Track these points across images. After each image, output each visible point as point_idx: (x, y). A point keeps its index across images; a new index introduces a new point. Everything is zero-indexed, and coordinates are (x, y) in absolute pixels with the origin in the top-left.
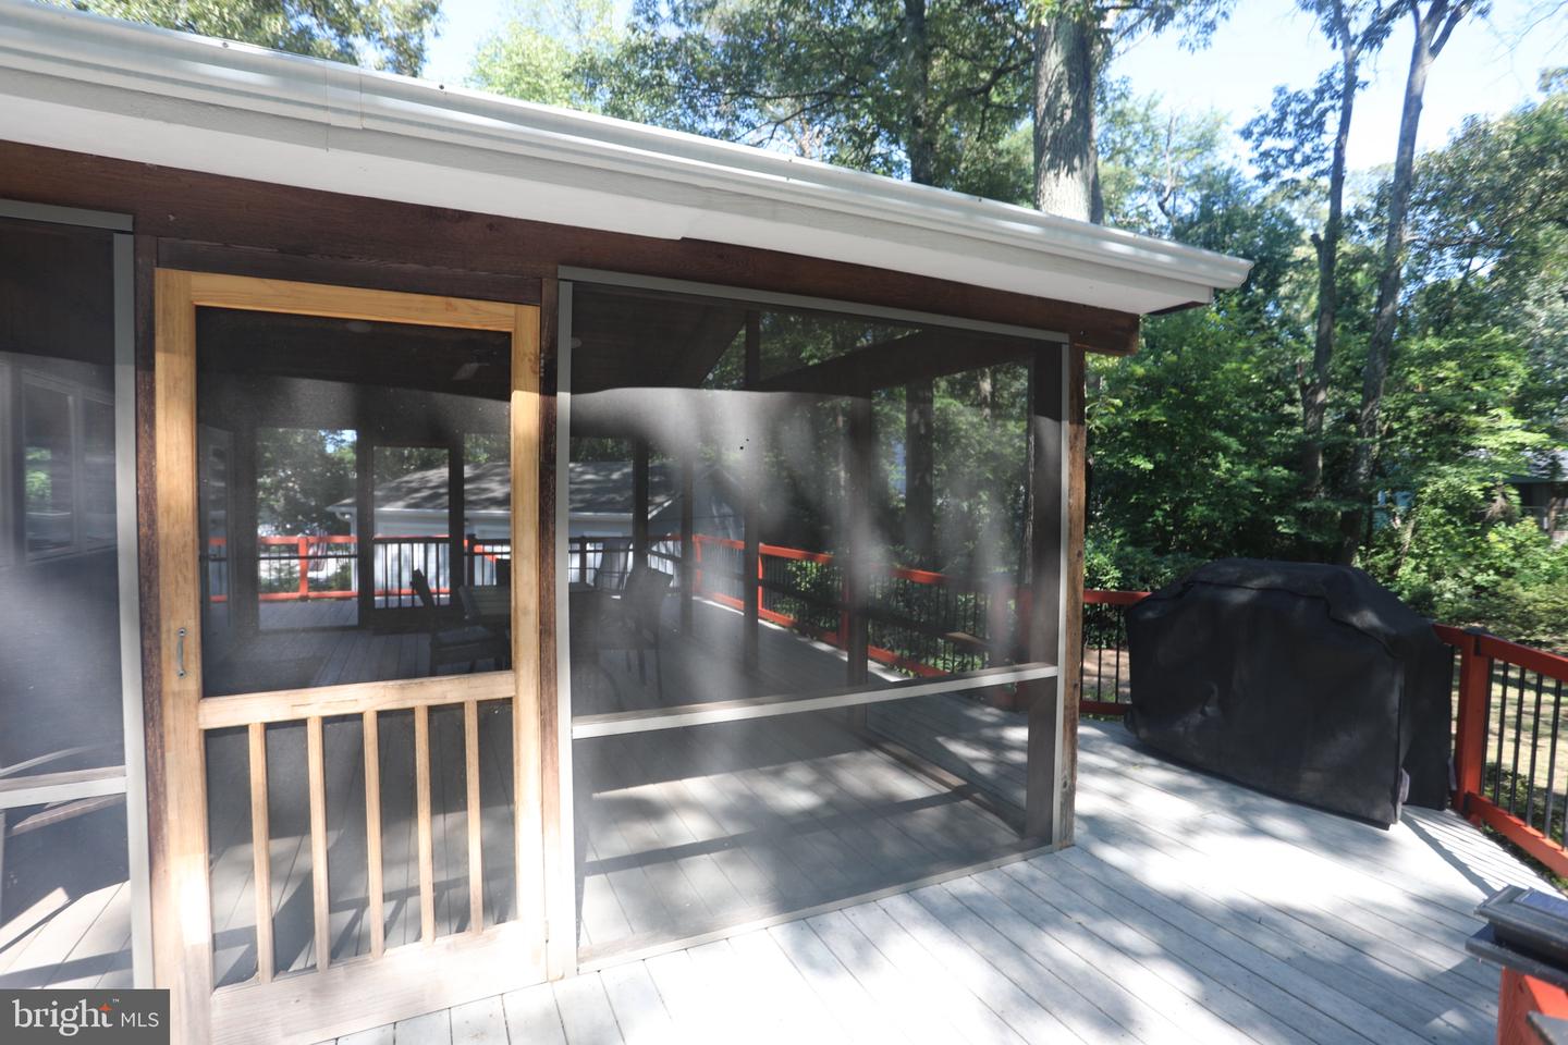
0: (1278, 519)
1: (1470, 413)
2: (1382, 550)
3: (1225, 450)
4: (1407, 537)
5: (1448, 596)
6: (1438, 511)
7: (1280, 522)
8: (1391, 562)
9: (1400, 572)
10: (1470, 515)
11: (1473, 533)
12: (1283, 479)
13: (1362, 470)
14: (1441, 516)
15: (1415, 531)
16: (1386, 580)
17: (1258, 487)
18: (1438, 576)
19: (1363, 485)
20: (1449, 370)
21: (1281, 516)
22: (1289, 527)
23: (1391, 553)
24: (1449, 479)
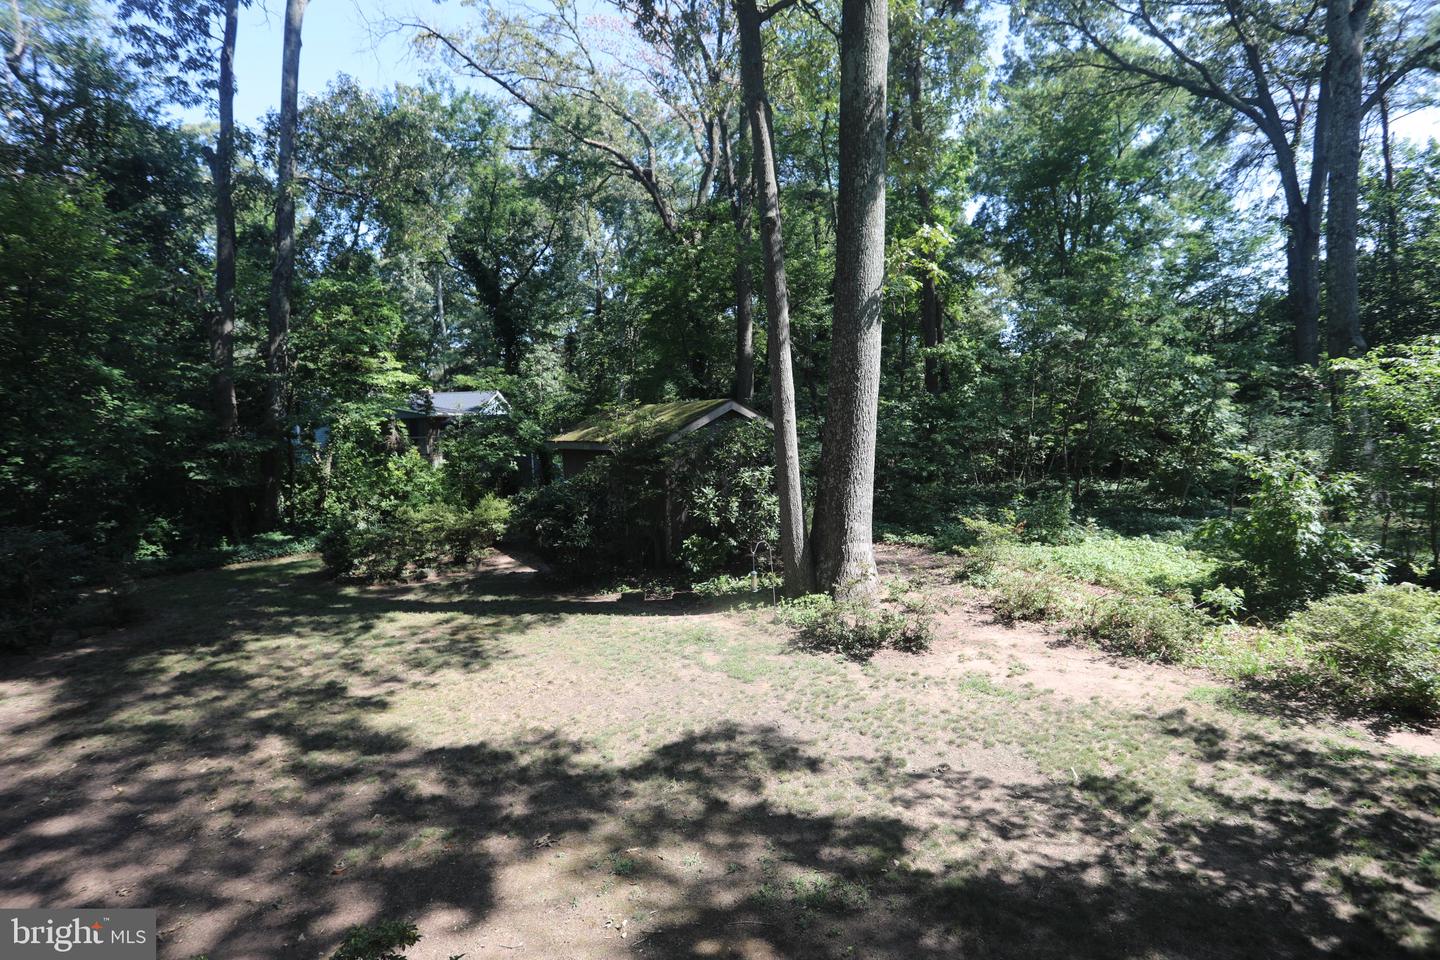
0: (187, 465)
1: (365, 354)
2: (308, 486)
3: (107, 381)
4: (327, 470)
5: (362, 526)
6: (349, 445)
7: (191, 469)
8: (316, 497)
9: (326, 505)
10: (374, 448)
11: (377, 463)
12: (190, 418)
13: (276, 407)
14: (353, 449)
15: (334, 465)
16: (314, 515)
17: (155, 429)
18: (354, 507)
19: (280, 422)
20: (344, 314)
21: (191, 461)
22: (202, 473)
23: (316, 487)
24: (352, 414)
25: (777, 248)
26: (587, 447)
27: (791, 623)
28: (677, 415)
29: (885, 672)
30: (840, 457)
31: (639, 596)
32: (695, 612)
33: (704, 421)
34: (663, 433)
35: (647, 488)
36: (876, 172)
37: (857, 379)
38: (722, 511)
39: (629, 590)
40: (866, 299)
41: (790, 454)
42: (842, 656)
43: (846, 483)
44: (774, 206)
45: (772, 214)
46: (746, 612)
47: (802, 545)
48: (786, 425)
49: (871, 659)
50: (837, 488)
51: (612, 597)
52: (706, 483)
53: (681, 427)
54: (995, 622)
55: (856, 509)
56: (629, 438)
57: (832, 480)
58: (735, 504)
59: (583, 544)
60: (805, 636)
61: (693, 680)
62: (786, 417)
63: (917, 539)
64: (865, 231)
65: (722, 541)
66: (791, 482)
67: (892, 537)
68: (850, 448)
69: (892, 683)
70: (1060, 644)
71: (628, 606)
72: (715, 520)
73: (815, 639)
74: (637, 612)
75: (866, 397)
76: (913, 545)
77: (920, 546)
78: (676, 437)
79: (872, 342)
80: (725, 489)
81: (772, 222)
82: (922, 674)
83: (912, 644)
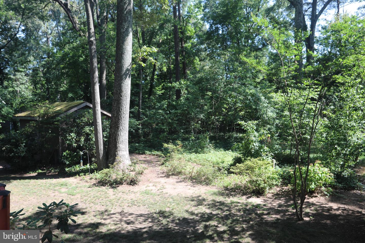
25: (93, 51)
26: (29, 118)
27: (96, 179)
28: (66, 107)
29: (119, 191)
30: (115, 122)
31: (45, 173)
32: (64, 177)
33: (75, 109)
34: (58, 113)
35: (50, 133)
36: (128, 27)
37: (121, 96)
38: (78, 142)
39: (40, 171)
40: (125, 70)
41: (98, 121)
42: (109, 187)
43: (117, 131)
44: (92, 36)
45: (92, 39)
46: (82, 176)
47: (102, 152)
48: (97, 111)
49: (118, 188)
50: (114, 133)
51: (34, 174)
52: (72, 132)
53: (65, 112)
54: (165, 176)
55: (121, 140)
56: (44, 115)
57: (113, 130)
58: (83, 139)
59: (22, 155)
60: (99, 182)
61: (54, 196)
62: (97, 108)
63: (156, 153)
64: (124, 47)
65: (78, 153)
66: (98, 131)
67: (148, 152)
68: (119, 119)
69: (121, 193)
70: (181, 182)
71: (40, 177)
72: (75, 145)
73: (102, 183)
74: (42, 178)
75: (124, 102)
76: (154, 155)
77: (157, 155)
78: (62, 116)
79: (127, 85)
80: (79, 134)
81: (92, 41)
82: (131, 191)
83: (133, 182)
